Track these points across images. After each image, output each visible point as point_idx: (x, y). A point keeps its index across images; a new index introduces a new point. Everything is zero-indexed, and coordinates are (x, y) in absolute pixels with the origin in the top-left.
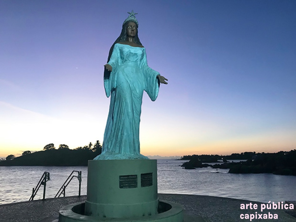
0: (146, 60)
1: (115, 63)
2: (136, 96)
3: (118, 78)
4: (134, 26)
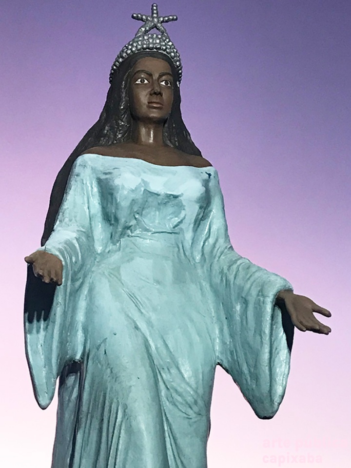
0: (222, 221)
1: (77, 245)
2: (180, 395)
3: (90, 312)
4: (165, 73)
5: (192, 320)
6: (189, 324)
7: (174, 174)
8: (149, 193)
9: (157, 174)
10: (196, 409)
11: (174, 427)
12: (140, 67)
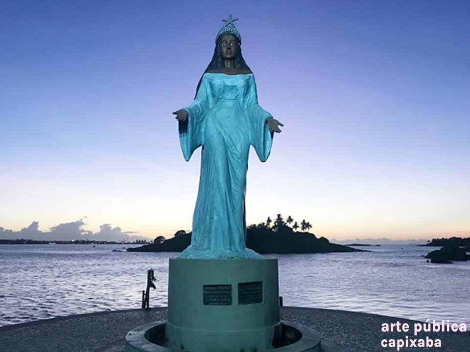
0: (254, 93)
1: (200, 106)
2: (235, 155)
3: (205, 129)
4: (232, 41)
5: (240, 130)
6: (239, 131)
7: (235, 77)
8: (225, 86)
9: (229, 78)
10: (241, 159)
11: (233, 166)
12: (223, 39)
